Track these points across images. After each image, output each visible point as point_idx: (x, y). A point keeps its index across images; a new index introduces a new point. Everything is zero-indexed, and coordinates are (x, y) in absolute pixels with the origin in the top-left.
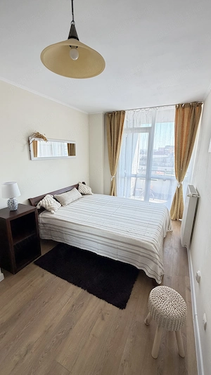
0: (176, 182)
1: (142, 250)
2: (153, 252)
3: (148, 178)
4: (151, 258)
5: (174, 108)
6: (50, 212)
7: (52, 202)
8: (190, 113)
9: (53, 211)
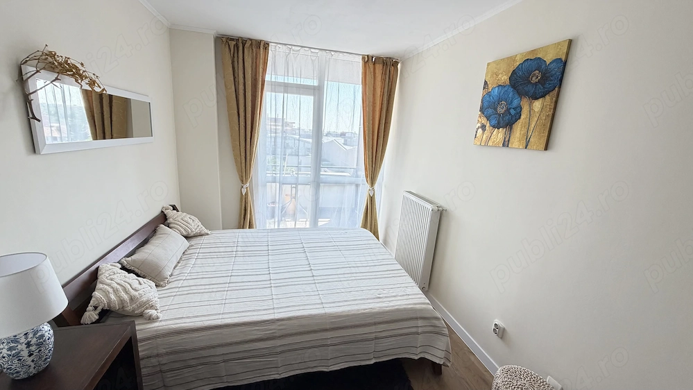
0: (365, 188)
1: (420, 323)
2: (437, 318)
3: (317, 183)
4: (437, 330)
5: (359, 59)
6: (141, 315)
7: (136, 284)
8: (384, 73)
9: (152, 312)
